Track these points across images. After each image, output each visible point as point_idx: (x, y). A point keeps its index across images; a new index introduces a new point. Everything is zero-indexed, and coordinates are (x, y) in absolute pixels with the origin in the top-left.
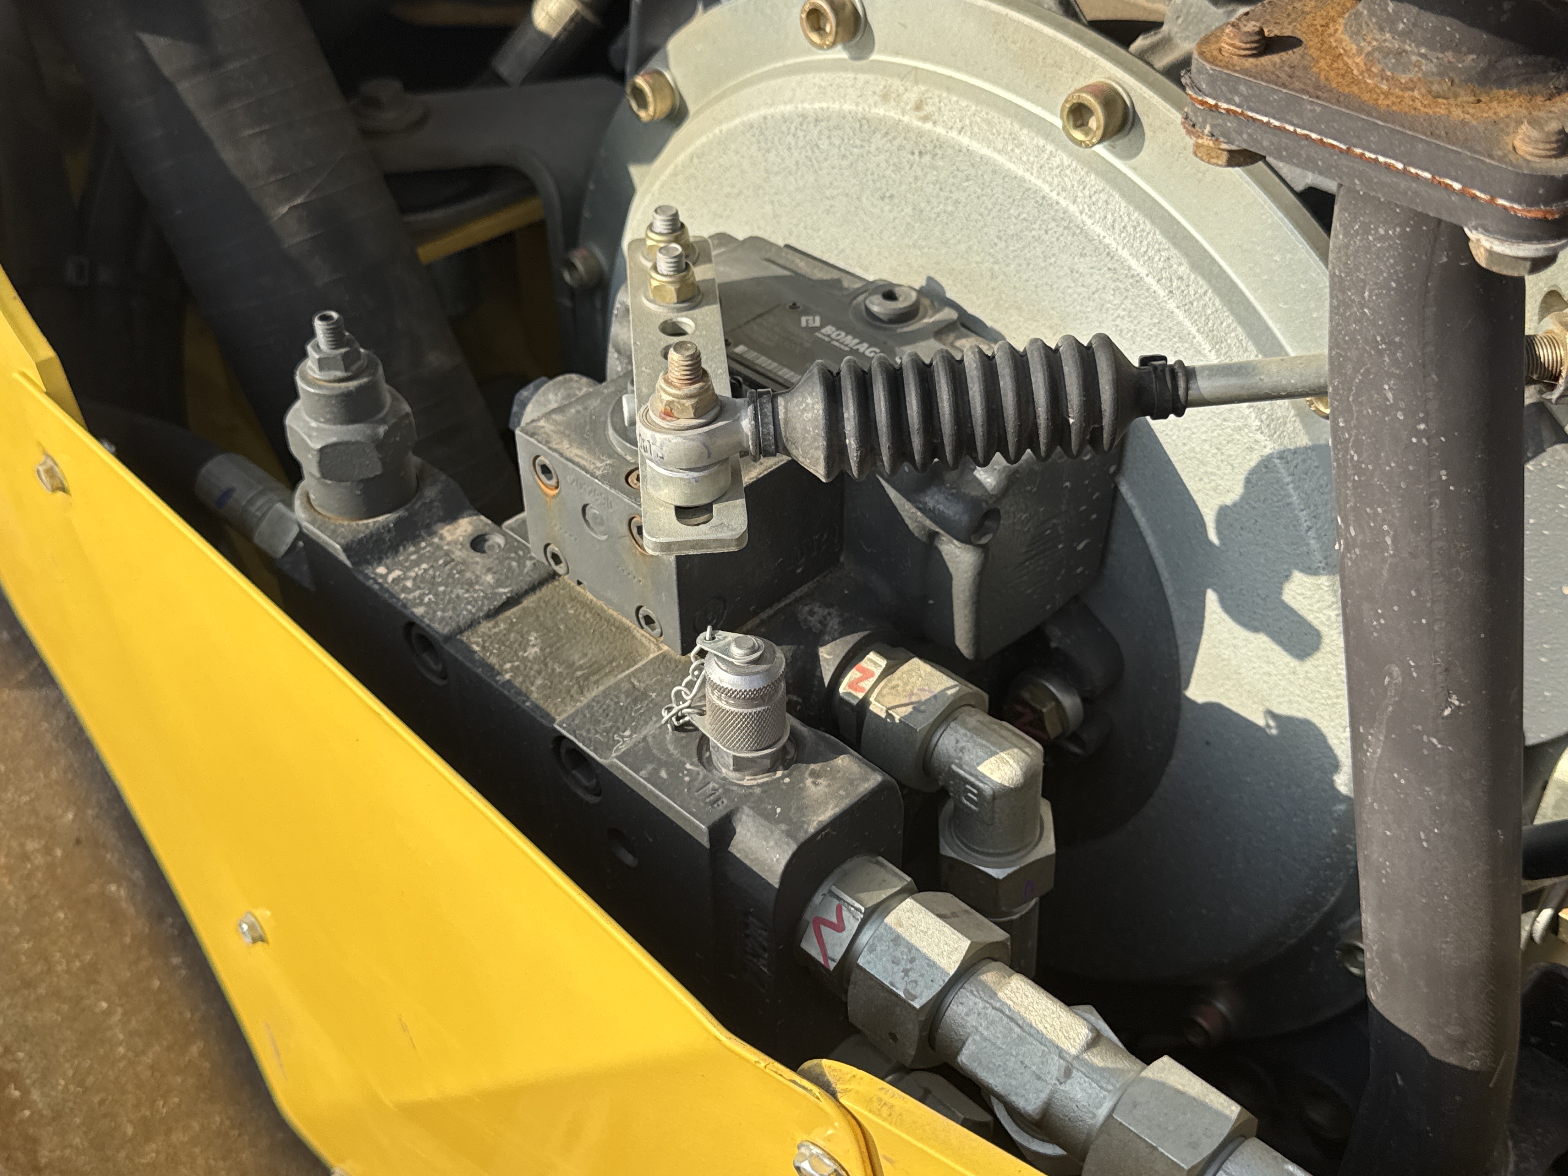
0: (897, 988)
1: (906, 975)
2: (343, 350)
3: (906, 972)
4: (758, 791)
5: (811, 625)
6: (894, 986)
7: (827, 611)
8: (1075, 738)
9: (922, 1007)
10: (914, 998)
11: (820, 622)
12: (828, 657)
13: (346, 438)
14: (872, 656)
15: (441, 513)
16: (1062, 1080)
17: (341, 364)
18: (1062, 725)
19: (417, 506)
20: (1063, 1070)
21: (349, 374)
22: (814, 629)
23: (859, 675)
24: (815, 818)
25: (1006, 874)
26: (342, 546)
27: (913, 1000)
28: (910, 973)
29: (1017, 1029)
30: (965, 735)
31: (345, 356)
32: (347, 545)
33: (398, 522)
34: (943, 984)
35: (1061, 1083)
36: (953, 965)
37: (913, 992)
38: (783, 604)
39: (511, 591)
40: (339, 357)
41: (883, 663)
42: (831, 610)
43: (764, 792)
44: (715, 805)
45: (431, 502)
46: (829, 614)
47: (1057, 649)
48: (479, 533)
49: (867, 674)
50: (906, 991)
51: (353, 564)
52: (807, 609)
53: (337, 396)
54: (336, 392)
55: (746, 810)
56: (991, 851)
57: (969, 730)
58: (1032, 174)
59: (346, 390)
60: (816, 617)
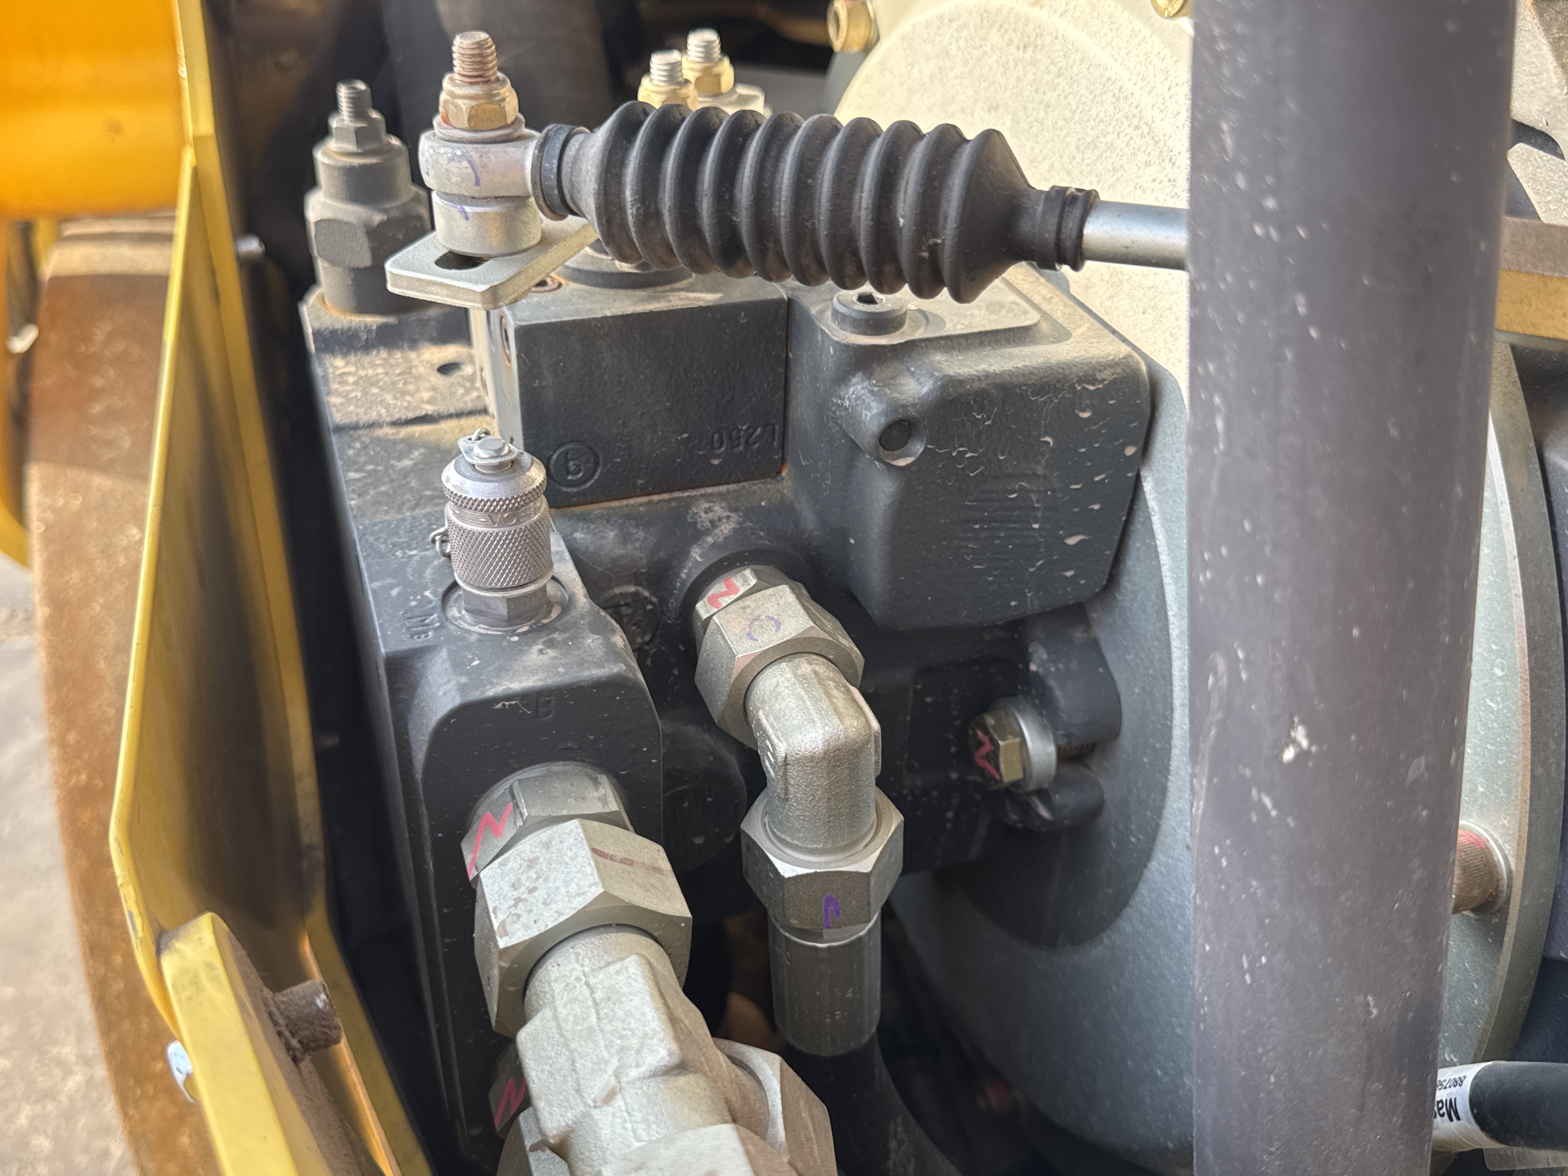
0: (496, 917)
1: (515, 905)
2: (359, 125)
3: (518, 901)
4: (473, 638)
5: (699, 520)
6: (495, 913)
7: (728, 513)
8: (1042, 793)
9: (506, 949)
10: (506, 933)
11: (712, 522)
12: (699, 559)
13: (340, 216)
14: (748, 572)
15: (435, 334)
16: (599, 1104)
17: (353, 137)
18: (1024, 770)
19: (411, 319)
20: (610, 1088)
21: (359, 151)
22: (699, 526)
23: (724, 589)
24: (507, 683)
25: (794, 874)
26: (313, 330)
27: (501, 937)
28: (521, 905)
29: (593, 1019)
30: (788, 680)
31: (358, 131)
32: (319, 330)
33: (382, 328)
34: (543, 930)
35: (595, 1107)
36: (568, 910)
37: (509, 928)
38: (686, 494)
39: (434, 411)
40: (352, 129)
41: (753, 581)
42: (732, 515)
43: (479, 641)
44: (416, 637)
45: (428, 320)
46: (728, 517)
47: (1036, 674)
48: (456, 361)
49: (731, 589)
50: (503, 924)
51: (316, 349)
52: (706, 505)
53: (339, 168)
54: (339, 164)
55: (444, 653)
56: (788, 839)
57: (796, 676)
58: (1116, 60)
59: (348, 165)
60: (710, 515)
